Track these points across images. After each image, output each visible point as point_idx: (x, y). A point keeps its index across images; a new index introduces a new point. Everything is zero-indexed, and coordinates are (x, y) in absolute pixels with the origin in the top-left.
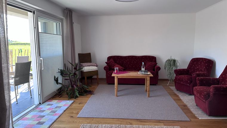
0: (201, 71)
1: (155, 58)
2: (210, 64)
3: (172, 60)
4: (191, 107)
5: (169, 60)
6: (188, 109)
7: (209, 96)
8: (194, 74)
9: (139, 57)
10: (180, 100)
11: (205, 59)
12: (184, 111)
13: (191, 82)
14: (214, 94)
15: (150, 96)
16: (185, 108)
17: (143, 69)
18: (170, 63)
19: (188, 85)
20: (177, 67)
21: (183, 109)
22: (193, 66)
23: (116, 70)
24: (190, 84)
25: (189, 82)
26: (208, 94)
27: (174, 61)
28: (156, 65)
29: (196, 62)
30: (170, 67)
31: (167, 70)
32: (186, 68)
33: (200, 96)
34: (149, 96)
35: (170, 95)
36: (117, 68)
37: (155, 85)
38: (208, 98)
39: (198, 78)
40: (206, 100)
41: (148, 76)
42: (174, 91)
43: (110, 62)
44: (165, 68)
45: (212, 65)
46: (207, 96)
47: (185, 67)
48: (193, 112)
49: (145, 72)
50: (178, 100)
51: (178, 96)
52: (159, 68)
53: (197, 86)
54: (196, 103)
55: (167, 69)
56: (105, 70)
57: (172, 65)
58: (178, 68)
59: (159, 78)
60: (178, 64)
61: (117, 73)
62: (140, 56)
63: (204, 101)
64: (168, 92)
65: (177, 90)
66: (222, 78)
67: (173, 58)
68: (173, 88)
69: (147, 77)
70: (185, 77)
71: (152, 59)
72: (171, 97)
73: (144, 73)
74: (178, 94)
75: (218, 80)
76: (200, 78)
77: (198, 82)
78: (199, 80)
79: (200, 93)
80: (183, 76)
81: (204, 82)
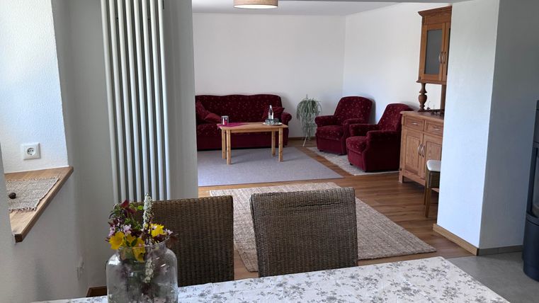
0: (356, 117)
1: (280, 98)
2: (366, 105)
3: (309, 102)
4: (344, 167)
5: (304, 102)
6: (340, 169)
8: (345, 123)
9: (249, 96)
10: (327, 161)
11: (360, 98)
13: (342, 134)
14: (371, 142)
15: (283, 159)
16: (336, 168)
17: (271, 117)
18: (307, 107)
19: (337, 139)
20: (317, 112)
22: (344, 110)
23: (225, 119)
24: (340, 139)
25: (338, 134)
26: (364, 143)
27: (314, 103)
28: (283, 111)
29: (347, 103)
30: (307, 114)
31: (301, 120)
32: (333, 114)
33: (355, 147)
34: (281, 160)
36: (226, 117)
38: (365, 149)
39: (352, 126)
40: (361, 151)
41: (281, 127)
42: (316, 153)
44: (298, 116)
45: (371, 107)
46: (363, 146)
47: (331, 112)
48: (347, 171)
49: (274, 120)
51: (323, 158)
52: (289, 117)
53: (350, 136)
54: (350, 161)
55: (301, 118)
57: (309, 110)
58: (320, 115)
59: (289, 137)
60: (319, 109)
61: (225, 125)
62: (253, 96)
63: (360, 153)
65: (321, 151)
66: (381, 124)
67: (310, 98)
68: (315, 149)
70: (332, 128)
71: (275, 100)
73: (273, 123)
74: (323, 156)
75: (377, 127)
76: (354, 125)
77: (351, 131)
78: (353, 128)
79: (354, 144)
80: (329, 127)
81: (360, 131)
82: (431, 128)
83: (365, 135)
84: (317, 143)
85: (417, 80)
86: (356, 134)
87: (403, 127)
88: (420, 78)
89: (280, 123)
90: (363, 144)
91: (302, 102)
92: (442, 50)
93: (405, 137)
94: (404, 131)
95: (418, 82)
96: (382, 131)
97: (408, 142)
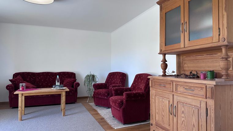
0: (117, 83)
2: (123, 77)
3: (91, 76)
4: (108, 119)
5: (88, 76)
6: (105, 122)
7: (123, 103)
8: (110, 87)
9: (56, 73)
10: (98, 114)
12: (101, 124)
13: (108, 94)
14: (127, 101)
15: (66, 114)
16: (102, 121)
17: (58, 84)
18: (89, 78)
19: (106, 98)
21: (99, 123)
22: (110, 80)
23: (22, 86)
24: (107, 97)
25: (106, 94)
26: (122, 102)
27: (93, 76)
28: (76, 81)
29: (112, 76)
30: (90, 83)
31: (86, 86)
33: (115, 105)
34: (64, 115)
35: (89, 111)
37: (74, 103)
38: (122, 106)
39: (114, 89)
40: (120, 108)
41: (64, 91)
42: (93, 107)
43: (16, 80)
44: (85, 84)
45: (126, 78)
46: (121, 103)
47: (104, 81)
48: (110, 123)
49: (59, 86)
50: (96, 114)
51: (96, 111)
52: (78, 84)
53: (112, 96)
54: (113, 114)
56: (8, 90)
57: (91, 80)
58: (97, 83)
60: (97, 80)
62: (58, 73)
63: (119, 109)
64: (86, 109)
65: (96, 105)
66: (133, 87)
67: (92, 73)
68: (92, 104)
69: (62, 92)
70: (102, 91)
71: (71, 75)
72: (89, 113)
73: (59, 88)
74: (96, 109)
75: (129, 89)
76: (115, 88)
77: (113, 92)
78: (114, 90)
79: (115, 102)
80: (101, 90)
81: (119, 92)
82: (180, 89)
83: (122, 95)
84: (94, 100)
85: (159, 52)
86: (117, 94)
87: (151, 89)
88: (161, 50)
89: (65, 88)
90: (120, 102)
91: (87, 76)
92: (183, 22)
93: (154, 97)
94: (152, 92)
95: (159, 54)
96: (134, 92)
97: (157, 101)
